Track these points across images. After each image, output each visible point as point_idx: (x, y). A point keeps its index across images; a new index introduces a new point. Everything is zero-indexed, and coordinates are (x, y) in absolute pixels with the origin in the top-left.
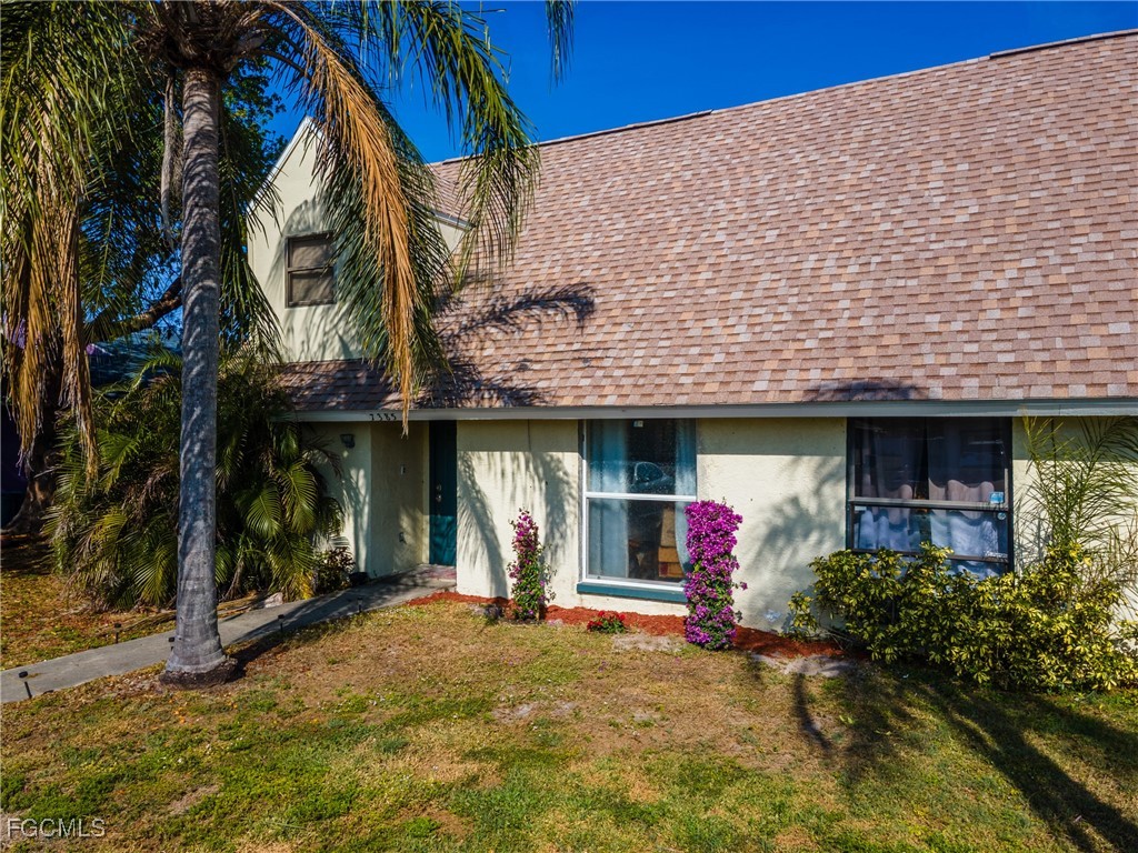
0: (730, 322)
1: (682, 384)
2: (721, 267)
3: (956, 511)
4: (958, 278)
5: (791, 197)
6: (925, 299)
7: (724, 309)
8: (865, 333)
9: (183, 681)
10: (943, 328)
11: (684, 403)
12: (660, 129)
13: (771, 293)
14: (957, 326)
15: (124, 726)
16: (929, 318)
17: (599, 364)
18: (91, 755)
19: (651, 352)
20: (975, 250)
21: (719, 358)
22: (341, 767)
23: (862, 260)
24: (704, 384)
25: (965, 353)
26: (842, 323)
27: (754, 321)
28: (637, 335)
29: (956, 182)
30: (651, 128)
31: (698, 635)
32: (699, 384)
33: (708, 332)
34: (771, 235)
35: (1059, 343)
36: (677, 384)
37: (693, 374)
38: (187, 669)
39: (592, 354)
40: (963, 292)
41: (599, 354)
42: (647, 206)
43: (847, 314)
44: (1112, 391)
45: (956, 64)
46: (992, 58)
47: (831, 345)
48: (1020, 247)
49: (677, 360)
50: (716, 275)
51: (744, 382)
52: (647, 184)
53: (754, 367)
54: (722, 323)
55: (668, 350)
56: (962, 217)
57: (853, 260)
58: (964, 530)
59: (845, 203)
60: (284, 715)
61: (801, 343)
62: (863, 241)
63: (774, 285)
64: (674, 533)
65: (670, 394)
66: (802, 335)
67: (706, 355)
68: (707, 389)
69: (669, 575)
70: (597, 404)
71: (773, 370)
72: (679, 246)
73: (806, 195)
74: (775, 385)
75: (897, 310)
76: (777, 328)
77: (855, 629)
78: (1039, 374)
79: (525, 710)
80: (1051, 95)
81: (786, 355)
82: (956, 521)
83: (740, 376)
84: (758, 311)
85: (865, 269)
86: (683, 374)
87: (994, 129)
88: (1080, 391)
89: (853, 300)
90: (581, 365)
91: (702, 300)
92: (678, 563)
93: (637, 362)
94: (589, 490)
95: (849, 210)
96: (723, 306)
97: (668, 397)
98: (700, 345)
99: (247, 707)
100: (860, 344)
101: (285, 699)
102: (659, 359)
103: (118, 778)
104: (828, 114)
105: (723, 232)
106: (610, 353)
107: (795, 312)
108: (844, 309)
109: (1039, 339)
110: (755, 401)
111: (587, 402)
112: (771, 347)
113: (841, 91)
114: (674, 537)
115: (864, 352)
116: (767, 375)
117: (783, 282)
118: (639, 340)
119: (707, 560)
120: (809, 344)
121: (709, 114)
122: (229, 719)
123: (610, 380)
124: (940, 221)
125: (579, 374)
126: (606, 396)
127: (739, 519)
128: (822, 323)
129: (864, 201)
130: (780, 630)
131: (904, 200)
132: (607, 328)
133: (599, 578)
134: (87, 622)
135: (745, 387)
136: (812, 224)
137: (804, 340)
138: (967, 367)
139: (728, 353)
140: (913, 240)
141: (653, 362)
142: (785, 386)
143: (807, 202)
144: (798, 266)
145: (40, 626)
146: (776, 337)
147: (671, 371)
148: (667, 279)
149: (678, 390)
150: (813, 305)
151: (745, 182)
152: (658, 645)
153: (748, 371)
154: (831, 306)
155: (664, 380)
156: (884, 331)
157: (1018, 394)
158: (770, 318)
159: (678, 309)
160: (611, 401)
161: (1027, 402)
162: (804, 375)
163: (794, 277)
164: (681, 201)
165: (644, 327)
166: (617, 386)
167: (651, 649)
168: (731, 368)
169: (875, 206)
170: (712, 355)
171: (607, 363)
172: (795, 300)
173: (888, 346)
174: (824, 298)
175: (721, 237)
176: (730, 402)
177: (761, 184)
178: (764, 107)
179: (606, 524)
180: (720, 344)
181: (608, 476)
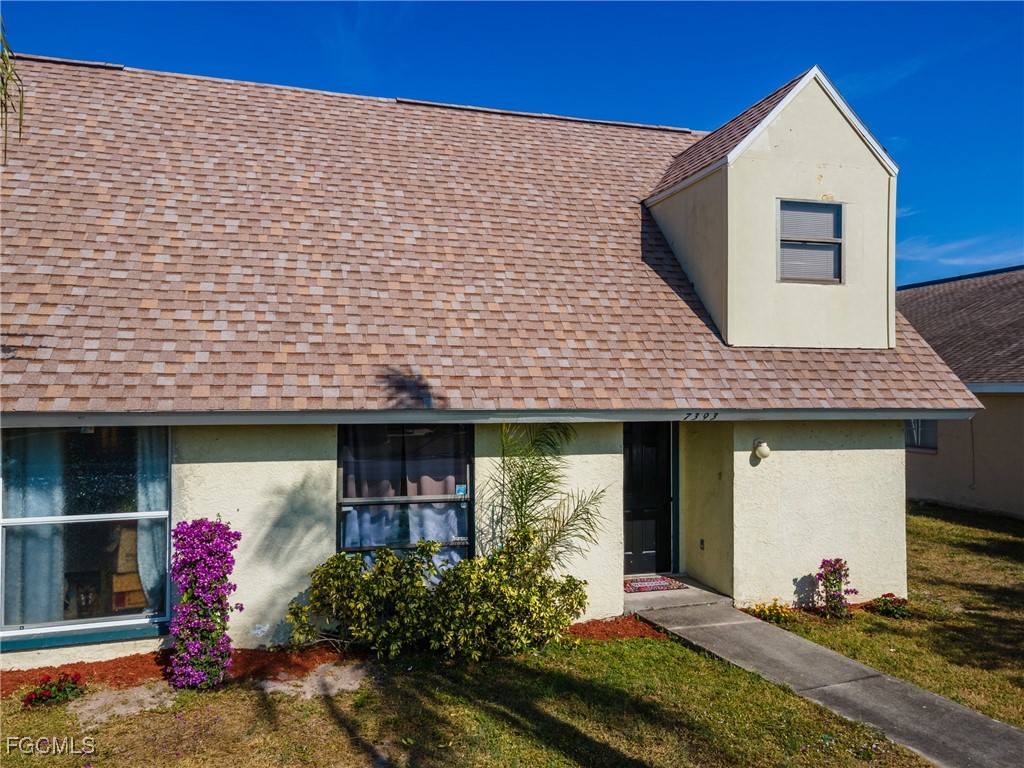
0: (207, 316)
1: (162, 387)
2: (180, 252)
3: (428, 504)
4: (421, 296)
5: (244, 188)
6: (399, 312)
7: (196, 301)
8: (353, 341)
10: (420, 341)
11: (170, 409)
12: (56, 68)
13: (246, 289)
14: (432, 341)
16: (406, 331)
17: (31, 354)
19: (109, 344)
20: (429, 271)
21: (203, 357)
23: (334, 266)
24: (190, 387)
25: (444, 367)
26: (327, 329)
27: (234, 317)
28: (82, 321)
29: (398, 206)
30: (43, 64)
31: (189, 675)
32: (183, 387)
33: (181, 326)
34: (232, 226)
35: (509, 362)
36: (154, 386)
37: (174, 375)
39: (16, 342)
40: (428, 309)
41: (27, 341)
42: (59, 159)
43: (331, 320)
45: (371, 98)
46: (399, 102)
47: (323, 351)
48: (460, 274)
49: (147, 357)
50: (175, 260)
51: (238, 386)
52: (52, 132)
53: (246, 369)
54: (197, 316)
55: (133, 343)
56: (410, 240)
57: (324, 265)
58: (434, 520)
59: (303, 205)
61: (292, 346)
62: (329, 247)
63: (248, 280)
64: (135, 556)
65: (149, 398)
66: (291, 338)
67: (185, 352)
68: (195, 392)
69: (127, 606)
70: (39, 409)
71: (269, 375)
72: (119, 218)
73: (260, 189)
74: (275, 391)
75: (378, 321)
76: (262, 327)
77: (359, 632)
78: (502, 388)
80: (450, 147)
81: (279, 358)
82: (428, 512)
83: (232, 379)
84: (235, 307)
85: (337, 276)
86: (160, 374)
87: (415, 166)
88: (532, 404)
89: (333, 306)
91: (164, 287)
92: (142, 590)
93: (91, 356)
94: (4, 516)
95: (308, 213)
96: (193, 297)
97: (147, 402)
98: (175, 341)
100: (351, 352)
102: (123, 354)
104: (263, 110)
105: (173, 211)
106: (45, 342)
107: (277, 313)
108: (328, 315)
109: (494, 357)
110: (256, 408)
112: (261, 348)
113: (271, 90)
114: (136, 561)
115: (356, 359)
116: (264, 379)
117: (257, 279)
118: (87, 327)
119: (203, 588)
120: (301, 348)
121: (121, 69)
123: (53, 377)
124: (392, 240)
126: (52, 399)
127: (237, 536)
128: (307, 327)
129: (321, 207)
130: (269, 645)
131: (357, 213)
132: (34, 308)
133: (22, 628)
135: (242, 392)
136: (273, 221)
137: (294, 344)
138: (448, 379)
139: (212, 352)
140: (375, 254)
141: (114, 356)
142: (286, 392)
143: (263, 196)
144: (269, 264)
146: (264, 338)
147: (142, 369)
148: (111, 255)
149: (158, 393)
150: (295, 307)
151: (187, 161)
152: (140, 702)
153: (241, 374)
154: (313, 310)
155: (136, 381)
156: (370, 340)
157: (491, 405)
158: (252, 316)
159: (135, 294)
160: (61, 404)
161: (499, 412)
162: (303, 381)
163: (268, 274)
164: (108, 164)
165: (91, 311)
166: (66, 385)
167: (134, 710)
168: (219, 369)
169: (332, 214)
170: (193, 353)
171: (41, 354)
172: (274, 299)
173: (377, 355)
174: (304, 300)
175: (170, 216)
176: (228, 408)
177: (206, 166)
178: (189, 82)
179: (30, 557)
180: (201, 341)
181: (33, 498)
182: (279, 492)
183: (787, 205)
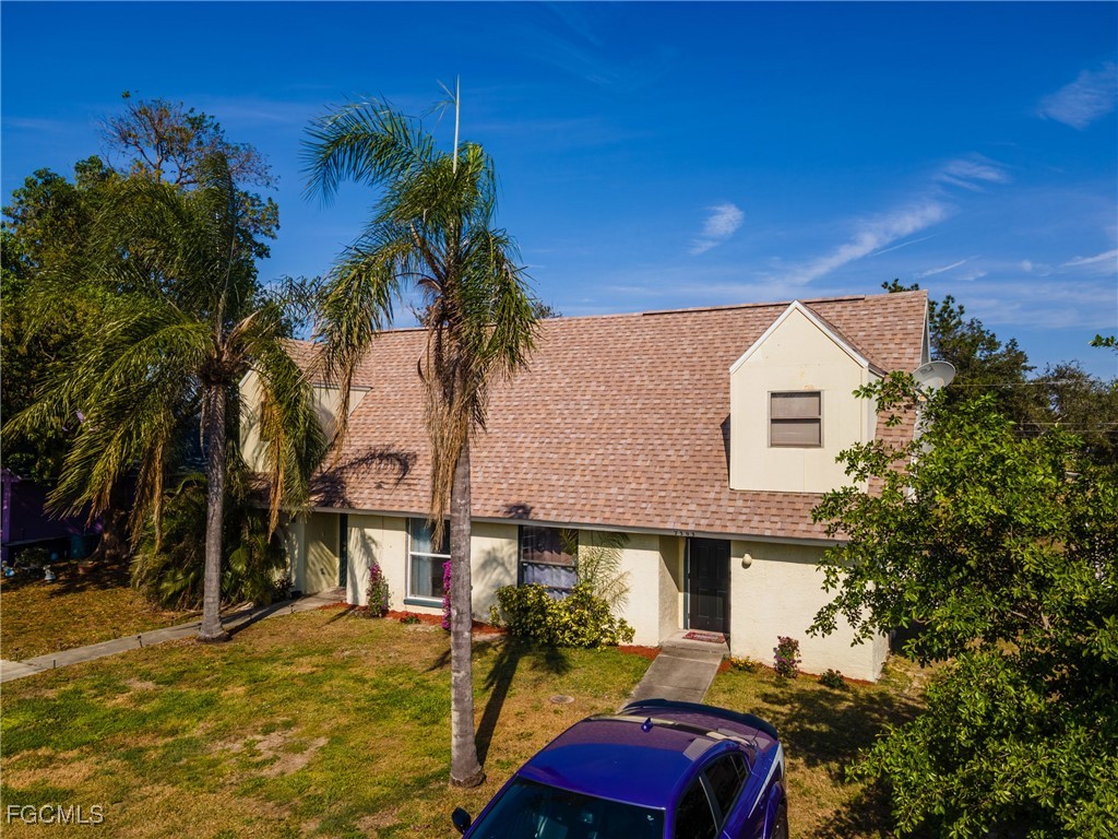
9: (206, 641)
15: (184, 656)
18: (173, 665)
22: (266, 669)
27: (487, 470)
35: (592, 496)
38: (207, 636)
39: (412, 482)
41: (415, 482)
44: (597, 521)
60: (247, 654)
71: (485, 499)
74: (483, 507)
76: (495, 475)
79: (347, 653)
81: (493, 491)
84: (489, 465)
88: (588, 520)
90: (406, 487)
94: (412, 550)
99: (233, 651)
101: (249, 649)
103: (185, 671)
106: (421, 482)
107: (504, 467)
109: (586, 493)
111: (403, 509)
112: (488, 486)
116: (482, 501)
117: (505, 449)
120: (504, 486)
122: (225, 655)
123: (417, 497)
125: (405, 492)
126: (413, 507)
128: (512, 475)
132: (424, 466)
133: (416, 596)
134: (154, 616)
142: (487, 507)
145: (131, 618)
146: (493, 481)
152: (426, 629)
157: (567, 520)
161: (569, 523)
162: (496, 503)
166: (418, 501)
167: (422, 630)
171: (418, 487)
173: (533, 490)
179: (420, 569)
181: (422, 544)
182: (483, 551)
183: (774, 395)
